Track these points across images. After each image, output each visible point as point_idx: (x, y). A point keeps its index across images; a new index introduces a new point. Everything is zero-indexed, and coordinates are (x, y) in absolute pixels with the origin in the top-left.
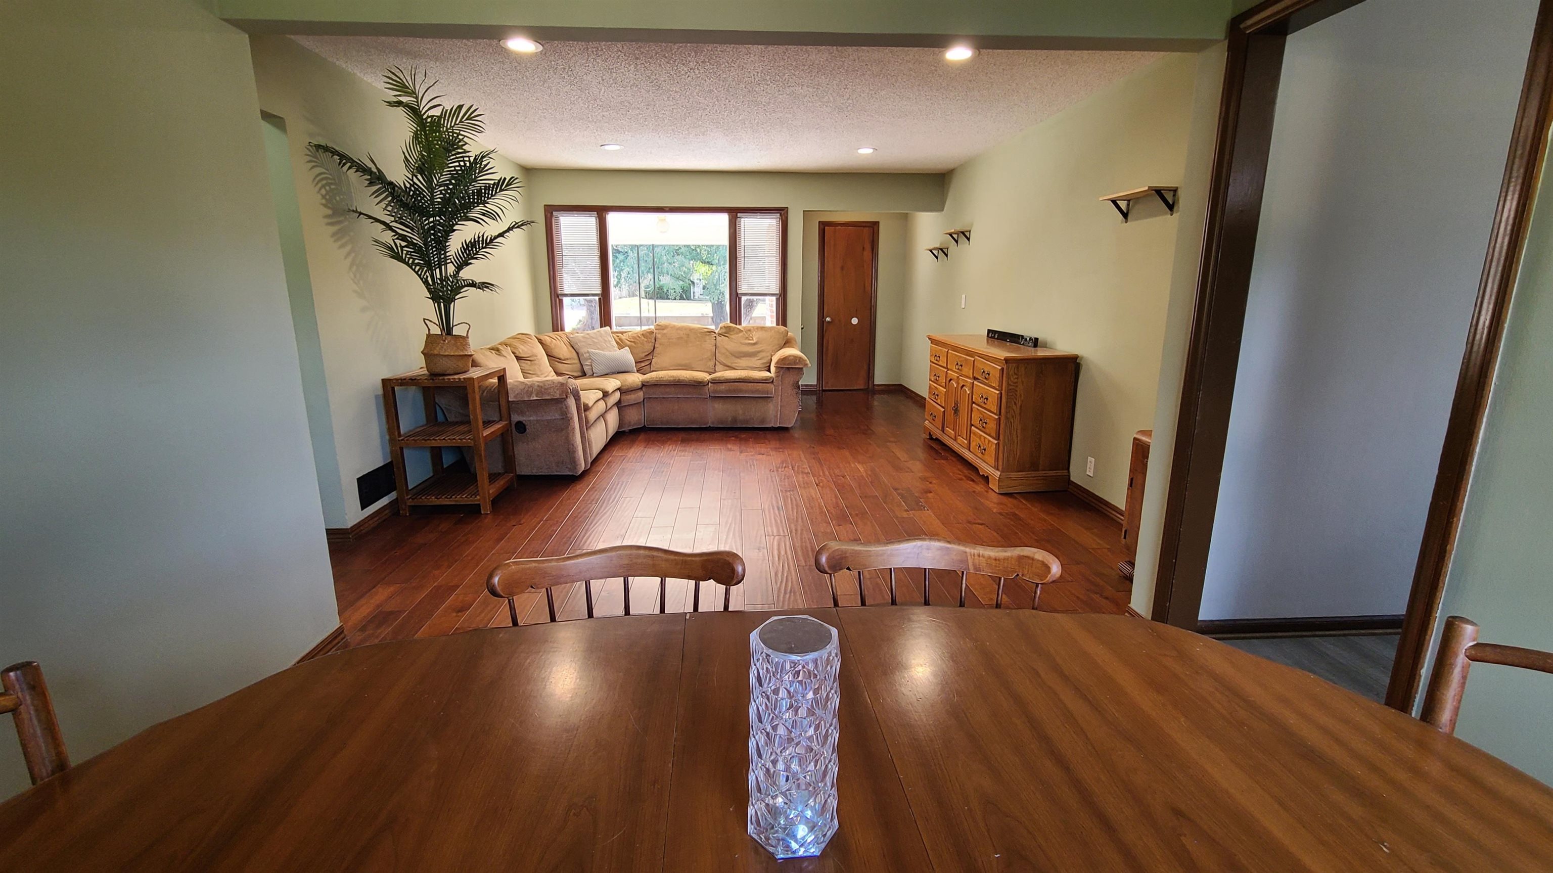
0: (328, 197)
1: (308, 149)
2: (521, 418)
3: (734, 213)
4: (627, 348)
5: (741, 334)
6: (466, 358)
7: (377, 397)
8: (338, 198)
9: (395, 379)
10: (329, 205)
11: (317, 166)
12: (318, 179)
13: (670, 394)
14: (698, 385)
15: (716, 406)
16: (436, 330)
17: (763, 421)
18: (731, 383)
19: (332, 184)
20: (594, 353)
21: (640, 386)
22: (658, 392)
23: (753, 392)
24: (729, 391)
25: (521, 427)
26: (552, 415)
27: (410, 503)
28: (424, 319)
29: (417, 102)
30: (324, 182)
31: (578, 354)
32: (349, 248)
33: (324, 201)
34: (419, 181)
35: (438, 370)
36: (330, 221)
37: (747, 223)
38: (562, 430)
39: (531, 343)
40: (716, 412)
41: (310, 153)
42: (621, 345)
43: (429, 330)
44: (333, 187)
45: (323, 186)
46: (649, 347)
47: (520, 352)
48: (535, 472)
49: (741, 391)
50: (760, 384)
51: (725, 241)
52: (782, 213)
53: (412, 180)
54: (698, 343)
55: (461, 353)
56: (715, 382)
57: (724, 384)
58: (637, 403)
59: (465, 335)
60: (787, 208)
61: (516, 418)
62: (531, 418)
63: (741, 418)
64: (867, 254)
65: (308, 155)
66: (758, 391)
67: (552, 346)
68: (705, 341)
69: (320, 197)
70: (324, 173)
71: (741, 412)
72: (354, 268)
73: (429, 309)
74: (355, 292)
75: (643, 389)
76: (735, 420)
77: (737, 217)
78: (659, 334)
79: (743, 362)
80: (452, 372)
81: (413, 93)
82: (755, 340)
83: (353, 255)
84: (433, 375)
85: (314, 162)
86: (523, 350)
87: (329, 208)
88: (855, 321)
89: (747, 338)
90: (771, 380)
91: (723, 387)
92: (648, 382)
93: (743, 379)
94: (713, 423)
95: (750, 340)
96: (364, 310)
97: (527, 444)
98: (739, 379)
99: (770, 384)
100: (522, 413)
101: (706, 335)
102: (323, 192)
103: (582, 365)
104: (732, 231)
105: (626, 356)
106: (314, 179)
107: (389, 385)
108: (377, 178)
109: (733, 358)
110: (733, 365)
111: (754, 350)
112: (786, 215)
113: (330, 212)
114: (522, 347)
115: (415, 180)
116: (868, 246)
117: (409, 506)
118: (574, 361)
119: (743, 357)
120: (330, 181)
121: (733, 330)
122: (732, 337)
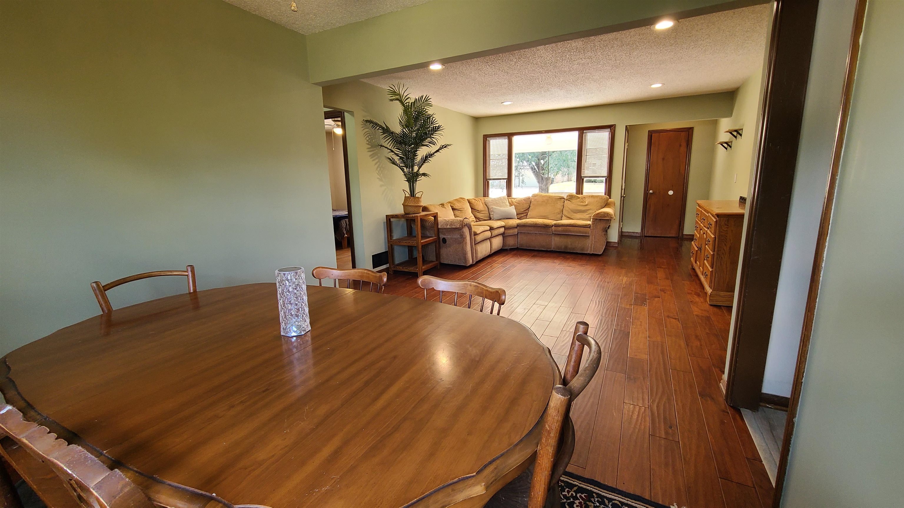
0: (369, 141)
1: (363, 122)
2: (445, 237)
3: (582, 131)
4: (513, 206)
5: (578, 200)
6: (418, 207)
7: (384, 222)
8: (374, 141)
9: (390, 215)
10: (370, 144)
11: (365, 129)
12: (366, 134)
13: (531, 231)
14: (546, 227)
15: (556, 239)
16: (407, 195)
17: (583, 249)
18: (565, 227)
19: (371, 135)
20: (495, 208)
21: (516, 226)
22: (524, 230)
23: (577, 232)
24: (564, 231)
25: (444, 240)
26: (456, 236)
27: (393, 269)
28: (403, 190)
29: (401, 98)
30: (369, 135)
31: (488, 208)
32: (377, 160)
33: (368, 143)
34: (406, 130)
35: (407, 212)
36: (369, 150)
37: (590, 136)
38: (461, 243)
39: (463, 202)
40: (556, 242)
41: (363, 124)
42: (511, 205)
43: (405, 194)
44: (372, 136)
45: (368, 136)
46: (526, 206)
47: (456, 207)
48: (450, 263)
49: (570, 231)
50: (582, 228)
51: (576, 148)
52: (612, 128)
53: (403, 130)
54: (553, 204)
55: (416, 205)
56: (556, 226)
57: (561, 227)
58: (514, 235)
59: (420, 197)
60: (615, 125)
61: (442, 236)
62: (448, 237)
63: (569, 246)
64: (683, 149)
65: (363, 125)
66: (580, 232)
67: (475, 204)
68: (557, 203)
69: (366, 141)
70: (369, 131)
71: (570, 243)
72: (379, 169)
73: (406, 186)
74: (378, 178)
75: (518, 228)
76: (566, 247)
77: (583, 133)
78: (533, 199)
79: (578, 215)
80: (412, 213)
81: (399, 94)
82: (586, 204)
83: (379, 163)
84: (406, 214)
85: (364, 127)
86: (457, 205)
87: (369, 145)
88: (671, 193)
89: (582, 202)
90: (589, 226)
91: (560, 229)
92: (520, 224)
93: (572, 225)
94: (554, 248)
95: (584, 203)
96: (381, 186)
97: (447, 249)
98: (570, 224)
99: (588, 228)
100: (444, 234)
101: (558, 200)
102: (368, 139)
103: (490, 214)
104: (580, 141)
105: (513, 210)
106: (364, 134)
107: (389, 218)
108: (386, 131)
109: (572, 213)
110: (572, 217)
111: (584, 209)
112: (614, 129)
113: (369, 146)
114: (457, 204)
115: (404, 130)
116: (684, 144)
117: (393, 270)
118: (485, 212)
119: (578, 212)
120: (370, 134)
121: (574, 198)
122: (573, 201)
